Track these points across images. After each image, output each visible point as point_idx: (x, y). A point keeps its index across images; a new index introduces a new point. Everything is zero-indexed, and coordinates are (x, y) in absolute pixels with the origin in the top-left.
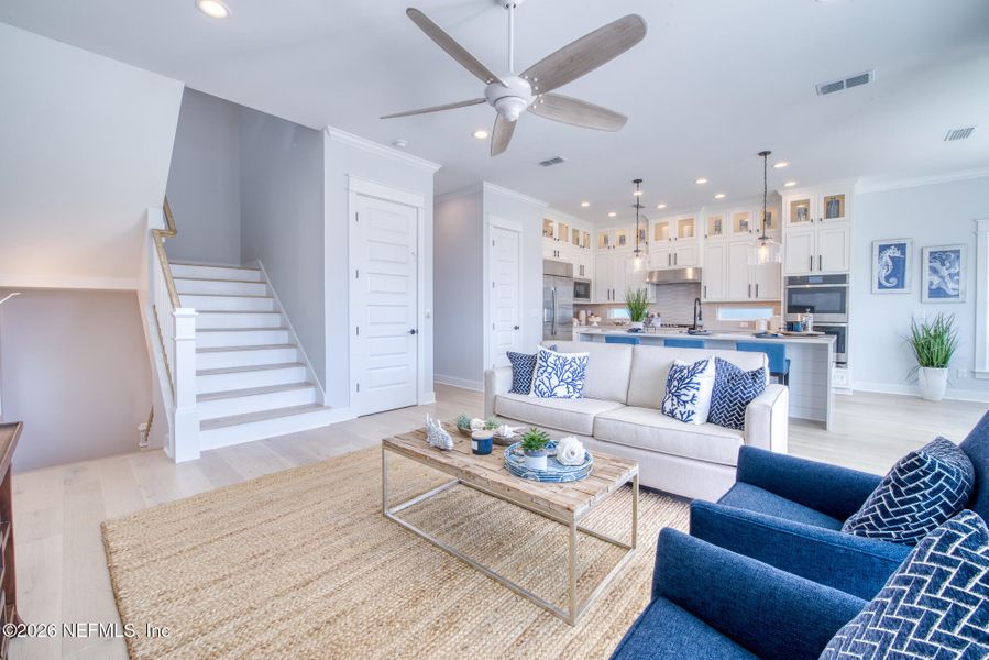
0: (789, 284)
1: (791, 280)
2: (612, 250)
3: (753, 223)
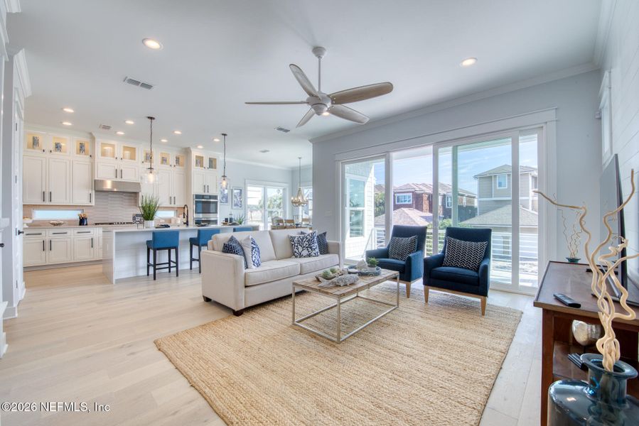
0: (196, 198)
1: (197, 196)
2: (47, 154)
3: (172, 161)
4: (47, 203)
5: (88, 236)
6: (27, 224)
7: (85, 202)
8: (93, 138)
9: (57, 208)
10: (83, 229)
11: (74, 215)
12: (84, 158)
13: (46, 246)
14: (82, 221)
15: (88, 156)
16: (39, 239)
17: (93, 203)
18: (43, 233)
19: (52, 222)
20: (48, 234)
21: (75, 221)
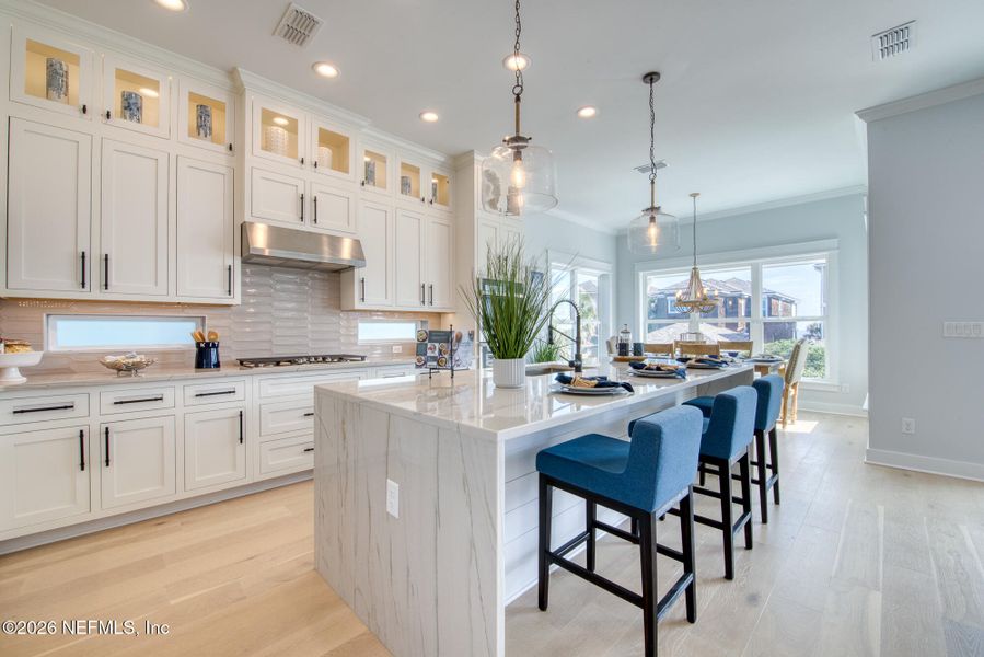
2: (94, 122)
3: (426, 183)
4: (96, 293)
5: (228, 407)
6: (24, 371)
7: (212, 292)
8: (237, 91)
9: (127, 311)
10: (210, 381)
11: (179, 335)
12: (210, 153)
13: (91, 451)
14: (205, 356)
15: (223, 149)
16: (66, 425)
17: (237, 299)
18: (80, 401)
19: (110, 359)
20: (96, 407)
21: (181, 353)
